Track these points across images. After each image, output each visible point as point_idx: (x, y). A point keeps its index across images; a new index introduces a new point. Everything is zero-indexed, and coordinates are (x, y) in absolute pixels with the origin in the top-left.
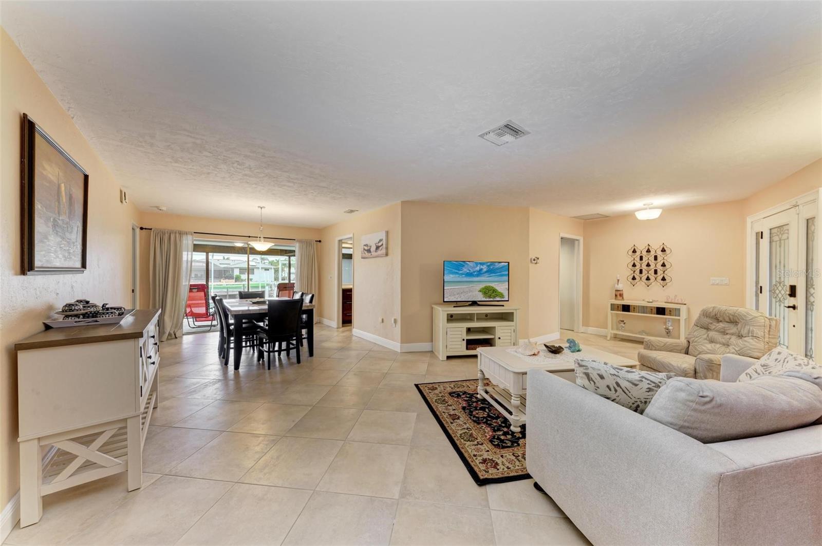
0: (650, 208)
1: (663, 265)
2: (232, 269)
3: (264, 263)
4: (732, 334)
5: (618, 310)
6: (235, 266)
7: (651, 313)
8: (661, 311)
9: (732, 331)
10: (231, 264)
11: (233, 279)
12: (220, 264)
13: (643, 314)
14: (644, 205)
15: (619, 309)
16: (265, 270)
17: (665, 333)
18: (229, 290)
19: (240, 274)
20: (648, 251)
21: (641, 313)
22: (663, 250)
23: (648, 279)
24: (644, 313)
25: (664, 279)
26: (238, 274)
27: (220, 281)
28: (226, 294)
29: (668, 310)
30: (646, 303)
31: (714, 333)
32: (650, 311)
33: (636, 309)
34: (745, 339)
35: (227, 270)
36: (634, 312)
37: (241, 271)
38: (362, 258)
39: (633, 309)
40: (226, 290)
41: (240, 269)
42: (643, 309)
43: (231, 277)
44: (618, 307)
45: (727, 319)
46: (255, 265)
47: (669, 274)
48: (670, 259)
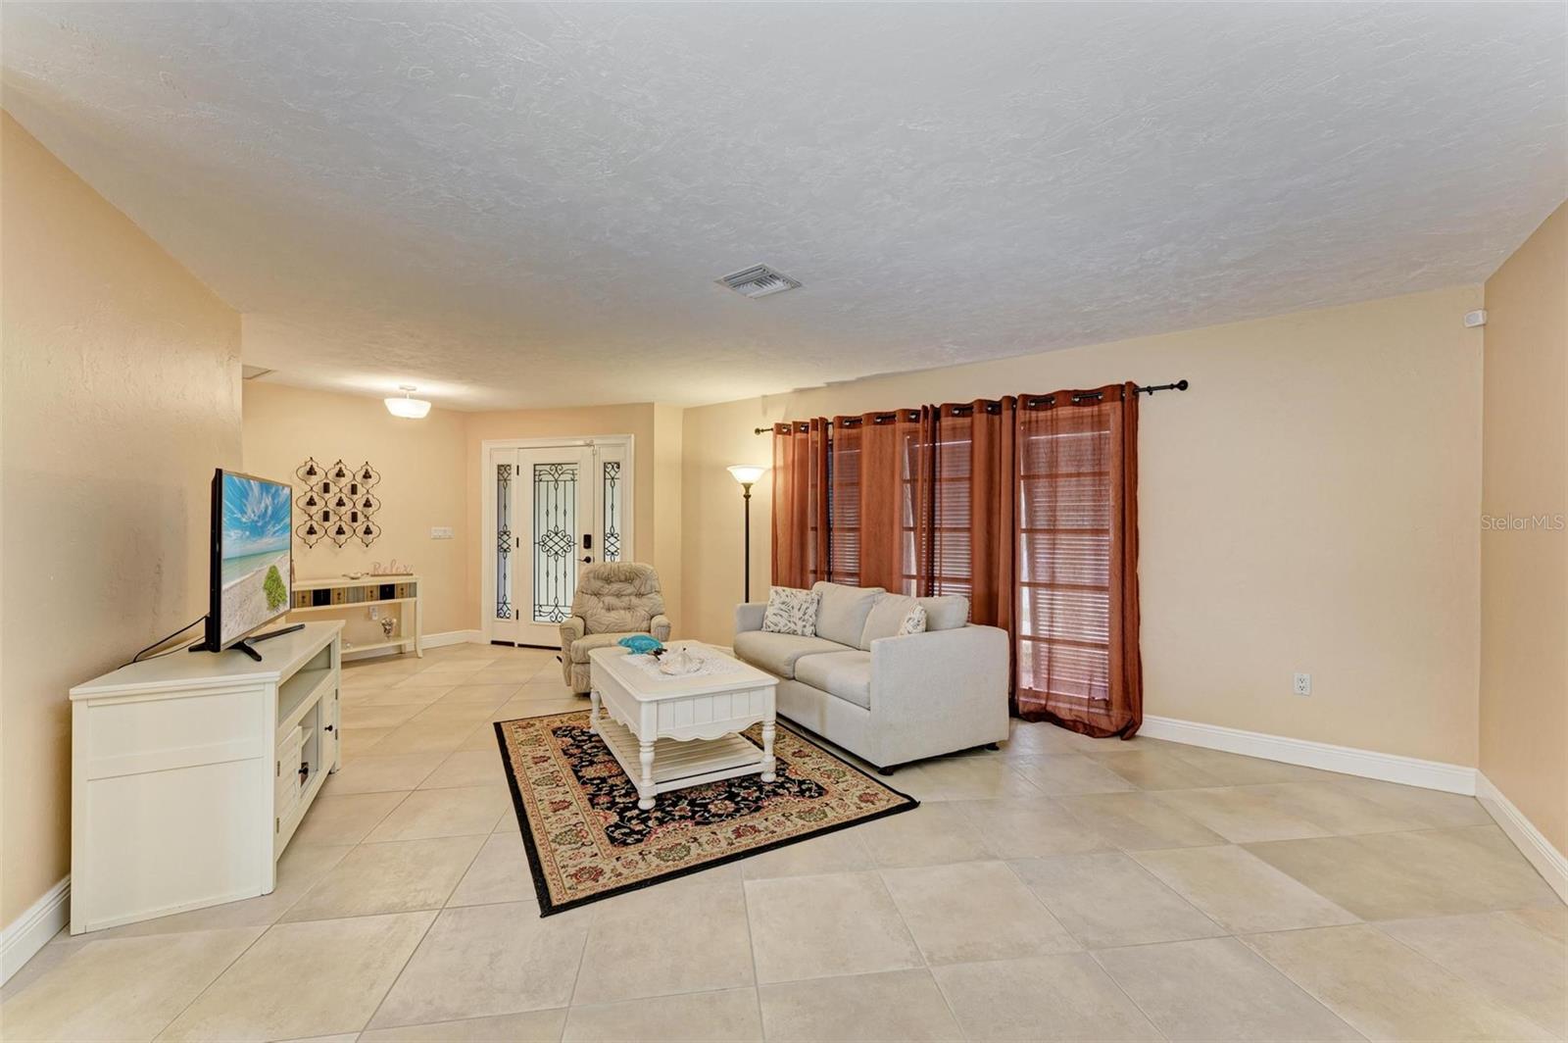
0: (412, 397)
1: (368, 504)
4: (629, 595)
5: (303, 604)
7: (372, 598)
8: (387, 592)
9: (629, 591)
13: (356, 605)
14: (402, 388)
15: (307, 600)
17: (383, 634)
20: (340, 474)
21: (354, 602)
22: (367, 476)
23: (340, 531)
24: (358, 601)
25: (368, 531)
29: (399, 588)
30: (349, 580)
31: (609, 598)
32: (370, 594)
33: (341, 596)
34: (650, 596)
36: (339, 603)
39: (336, 596)
42: (358, 594)
44: (303, 597)
45: (623, 578)
47: (378, 518)
48: (378, 491)
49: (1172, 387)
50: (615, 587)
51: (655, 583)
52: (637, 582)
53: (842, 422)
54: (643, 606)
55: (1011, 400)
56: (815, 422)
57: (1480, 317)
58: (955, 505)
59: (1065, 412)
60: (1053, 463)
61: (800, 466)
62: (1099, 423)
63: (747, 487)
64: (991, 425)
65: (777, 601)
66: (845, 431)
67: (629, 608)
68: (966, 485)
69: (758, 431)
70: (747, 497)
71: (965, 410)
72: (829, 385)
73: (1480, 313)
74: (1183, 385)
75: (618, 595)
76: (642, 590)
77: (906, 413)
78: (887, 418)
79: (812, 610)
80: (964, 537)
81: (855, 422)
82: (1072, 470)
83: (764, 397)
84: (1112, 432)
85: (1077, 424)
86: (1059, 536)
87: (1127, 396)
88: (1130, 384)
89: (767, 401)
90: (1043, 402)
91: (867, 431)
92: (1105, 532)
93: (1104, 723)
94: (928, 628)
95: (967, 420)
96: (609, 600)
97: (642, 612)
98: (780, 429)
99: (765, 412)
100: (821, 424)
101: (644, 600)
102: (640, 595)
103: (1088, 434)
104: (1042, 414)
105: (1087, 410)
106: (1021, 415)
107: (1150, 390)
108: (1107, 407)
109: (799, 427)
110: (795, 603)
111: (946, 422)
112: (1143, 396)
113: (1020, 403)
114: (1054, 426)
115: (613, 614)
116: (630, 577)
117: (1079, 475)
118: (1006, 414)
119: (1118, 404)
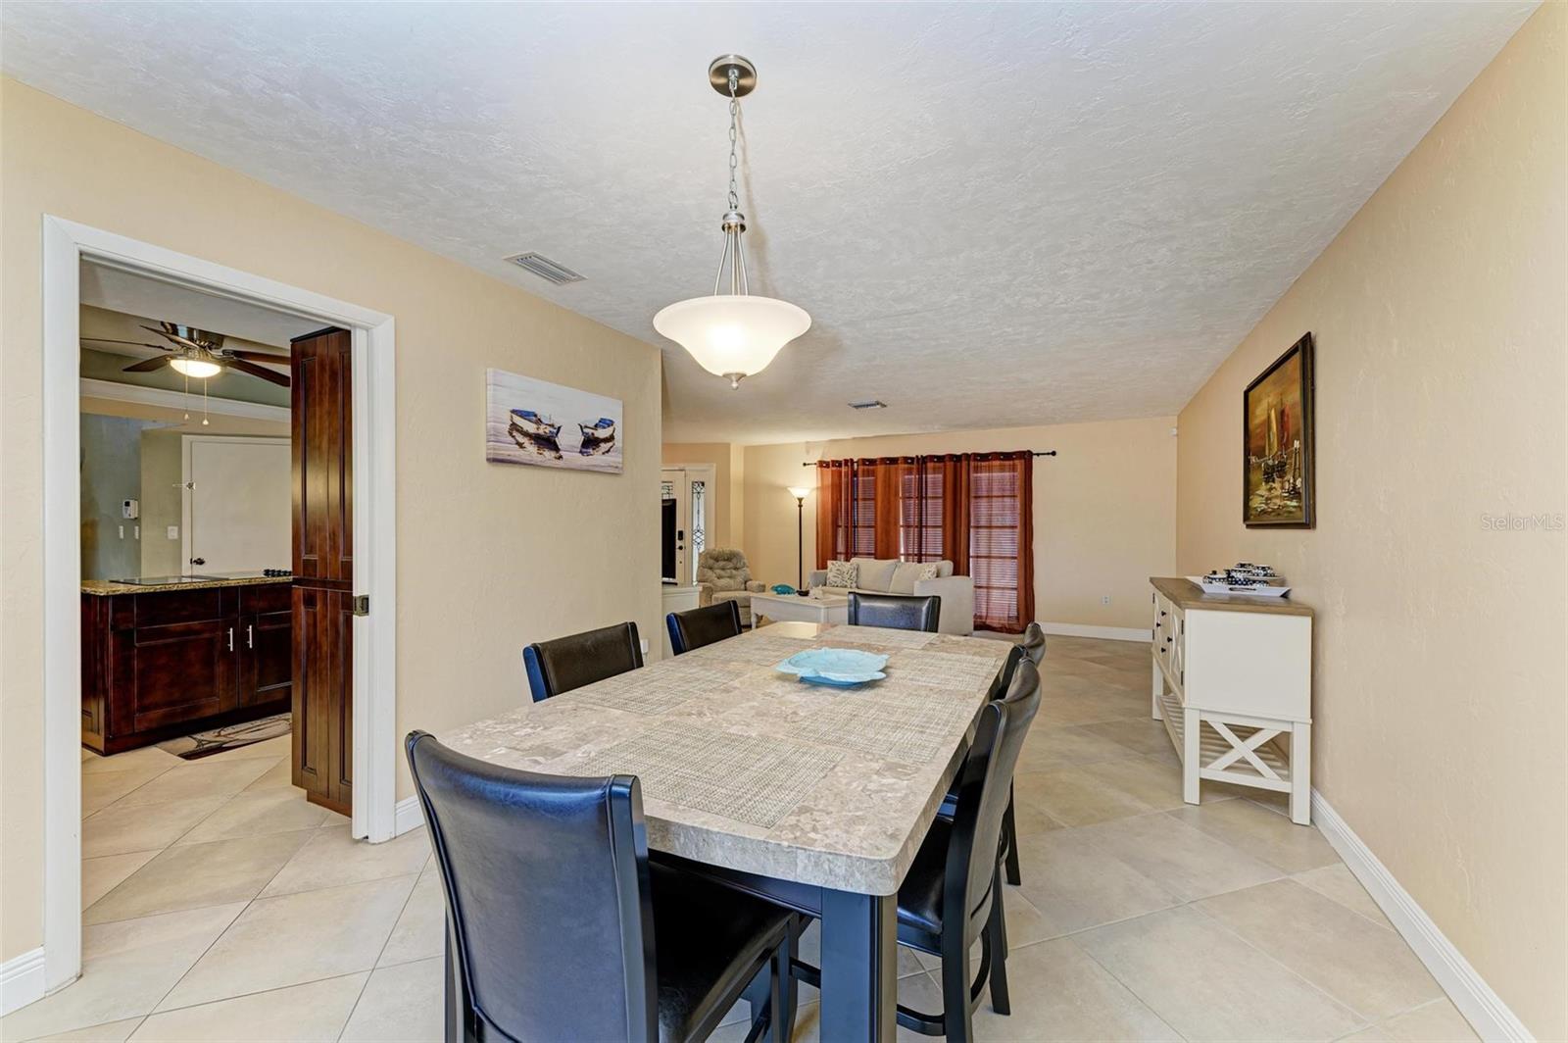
4: (730, 569)
9: (730, 566)
34: (743, 569)
45: (727, 558)
49: (1048, 454)
50: (721, 563)
51: (746, 561)
52: (734, 561)
53: (864, 461)
54: (740, 576)
55: (967, 456)
56: (846, 461)
57: (1175, 431)
58: (935, 512)
59: (997, 463)
60: (990, 489)
61: (836, 487)
62: (1013, 469)
63: (800, 500)
64: (955, 467)
65: (834, 569)
66: (866, 467)
67: (730, 577)
68: (941, 501)
69: (805, 464)
70: (800, 506)
71: (941, 459)
72: (854, 439)
73: (1175, 430)
74: (1054, 453)
75: (723, 569)
76: (738, 565)
77: (906, 459)
78: (893, 461)
79: (854, 574)
80: (939, 531)
81: (872, 462)
82: (1000, 494)
83: (807, 442)
84: (1019, 474)
85: (1002, 469)
86: (994, 530)
87: (1027, 457)
88: (1029, 451)
89: (809, 447)
90: (985, 457)
91: (880, 469)
92: (1016, 527)
93: (1016, 627)
94: (937, 577)
95: (941, 464)
96: (718, 571)
97: (740, 579)
98: (822, 464)
99: (808, 452)
100: (849, 462)
101: (740, 572)
102: (736, 569)
103: (1007, 474)
104: (983, 464)
105: (1007, 463)
106: (972, 464)
107: (1038, 455)
108: (1017, 462)
109: (837, 464)
110: (845, 570)
111: (930, 465)
112: (1035, 457)
113: (972, 458)
114: (990, 469)
115: (722, 580)
116: (730, 557)
117: (1003, 496)
118: (964, 463)
119: (1023, 461)
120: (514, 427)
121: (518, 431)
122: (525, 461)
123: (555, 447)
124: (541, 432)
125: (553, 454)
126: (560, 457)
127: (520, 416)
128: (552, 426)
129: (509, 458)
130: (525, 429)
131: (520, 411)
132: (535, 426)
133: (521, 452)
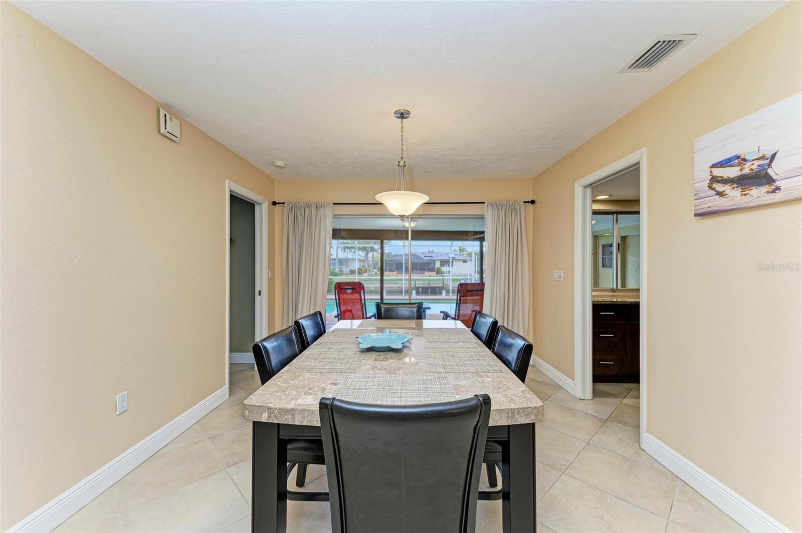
2: (434, 261)
3: (463, 255)
6: (436, 258)
10: (434, 256)
11: (434, 271)
12: (425, 257)
16: (464, 262)
18: (431, 282)
19: (441, 266)
26: (439, 266)
27: (424, 273)
28: (428, 286)
35: (430, 263)
37: (442, 263)
38: (696, 215)
40: (428, 282)
41: (441, 262)
43: (432, 270)
46: (454, 257)
120: (714, 179)
121: (718, 182)
122: (726, 208)
123: (769, 180)
124: (746, 171)
125: (765, 189)
126: (778, 188)
127: (720, 167)
128: (763, 158)
129: (709, 210)
130: (725, 176)
131: (720, 162)
132: (738, 168)
133: (722, 200)
